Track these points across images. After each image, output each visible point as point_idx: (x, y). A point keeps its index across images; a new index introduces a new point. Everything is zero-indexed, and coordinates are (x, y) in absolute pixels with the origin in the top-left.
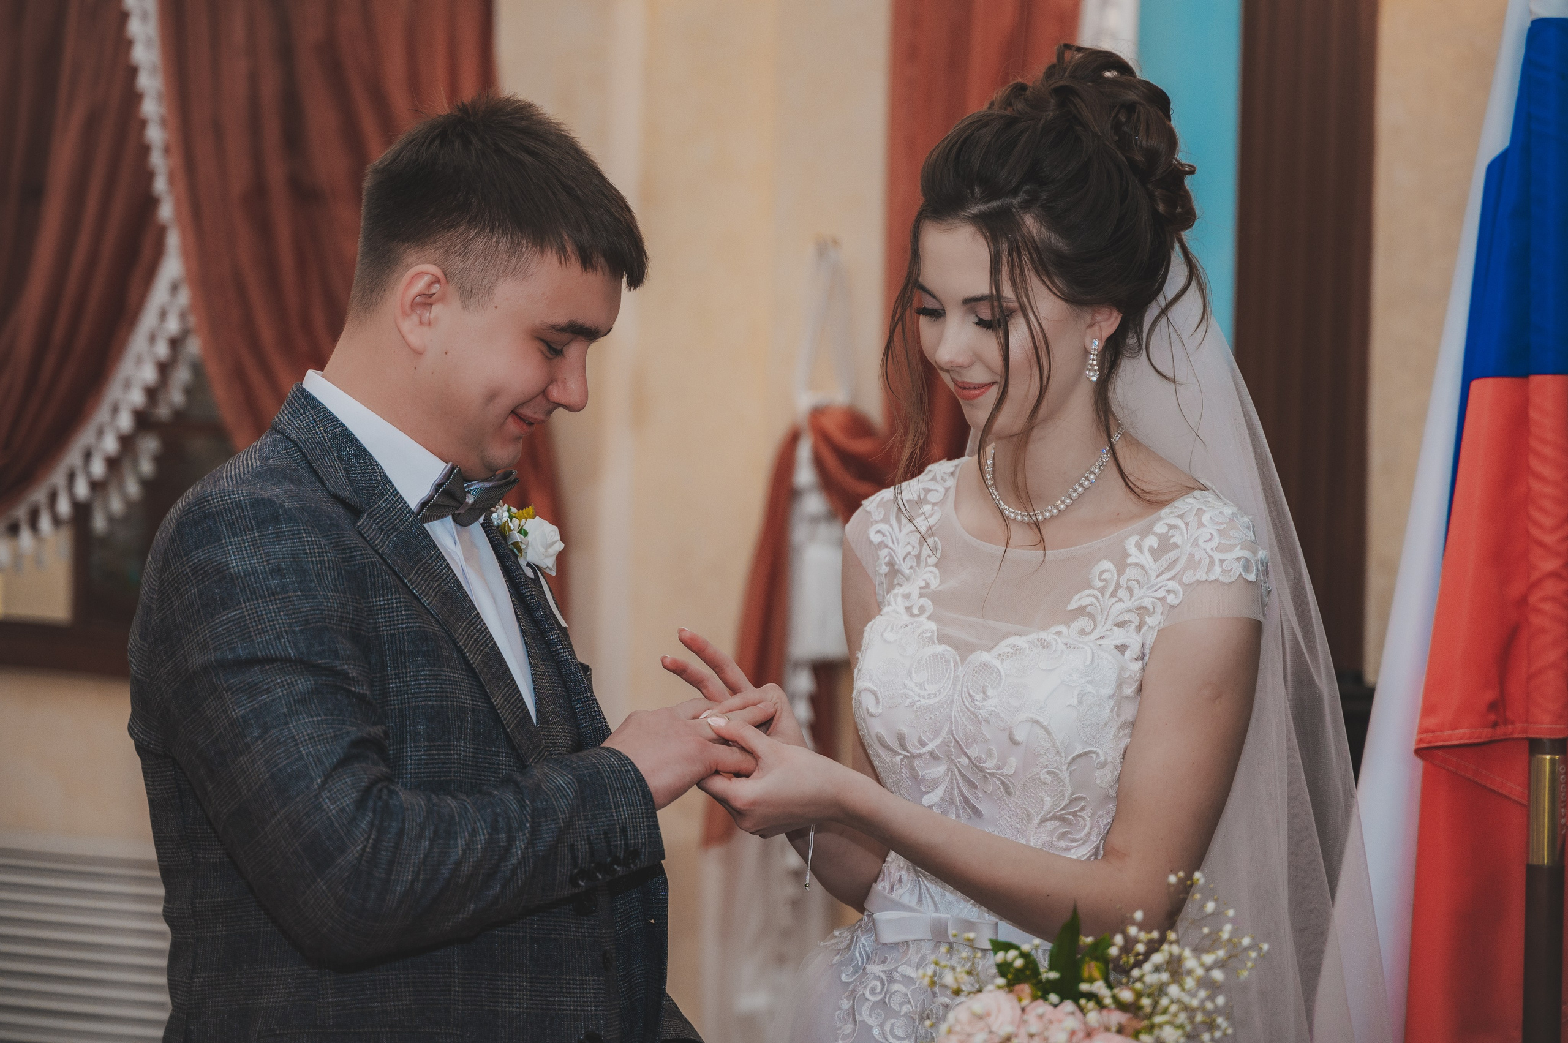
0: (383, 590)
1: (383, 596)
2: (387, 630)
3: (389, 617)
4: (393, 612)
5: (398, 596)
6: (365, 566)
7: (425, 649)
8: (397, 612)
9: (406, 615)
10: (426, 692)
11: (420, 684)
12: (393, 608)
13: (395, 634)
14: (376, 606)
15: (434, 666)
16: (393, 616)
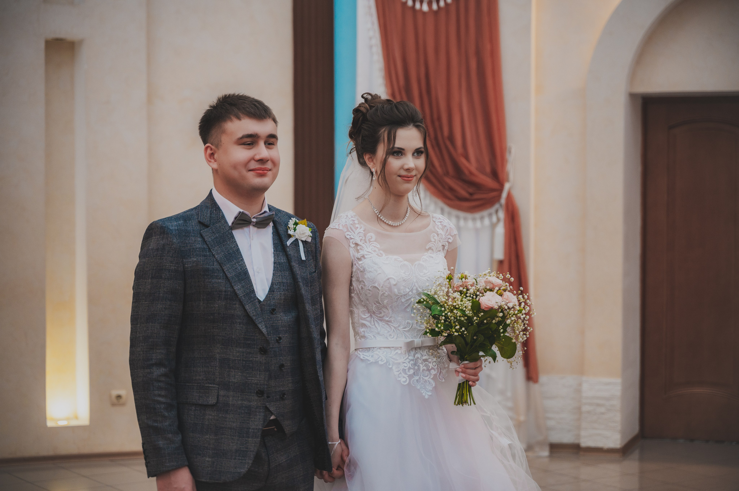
0: (196, 256)
1: (196, 257)
2: (196, 268)
3: (197, 264)
4: (198, 262)
5: (200, 258)
6: (191, 249)
7: (207, 274)
8: (200, 262)
9: (202, 263)
10: (206, 287)
11: (205, 284)
12: (198, 261)
13: (199, 269)
14: (194, 260)
15: (210, 279)
16: (199, 264)
